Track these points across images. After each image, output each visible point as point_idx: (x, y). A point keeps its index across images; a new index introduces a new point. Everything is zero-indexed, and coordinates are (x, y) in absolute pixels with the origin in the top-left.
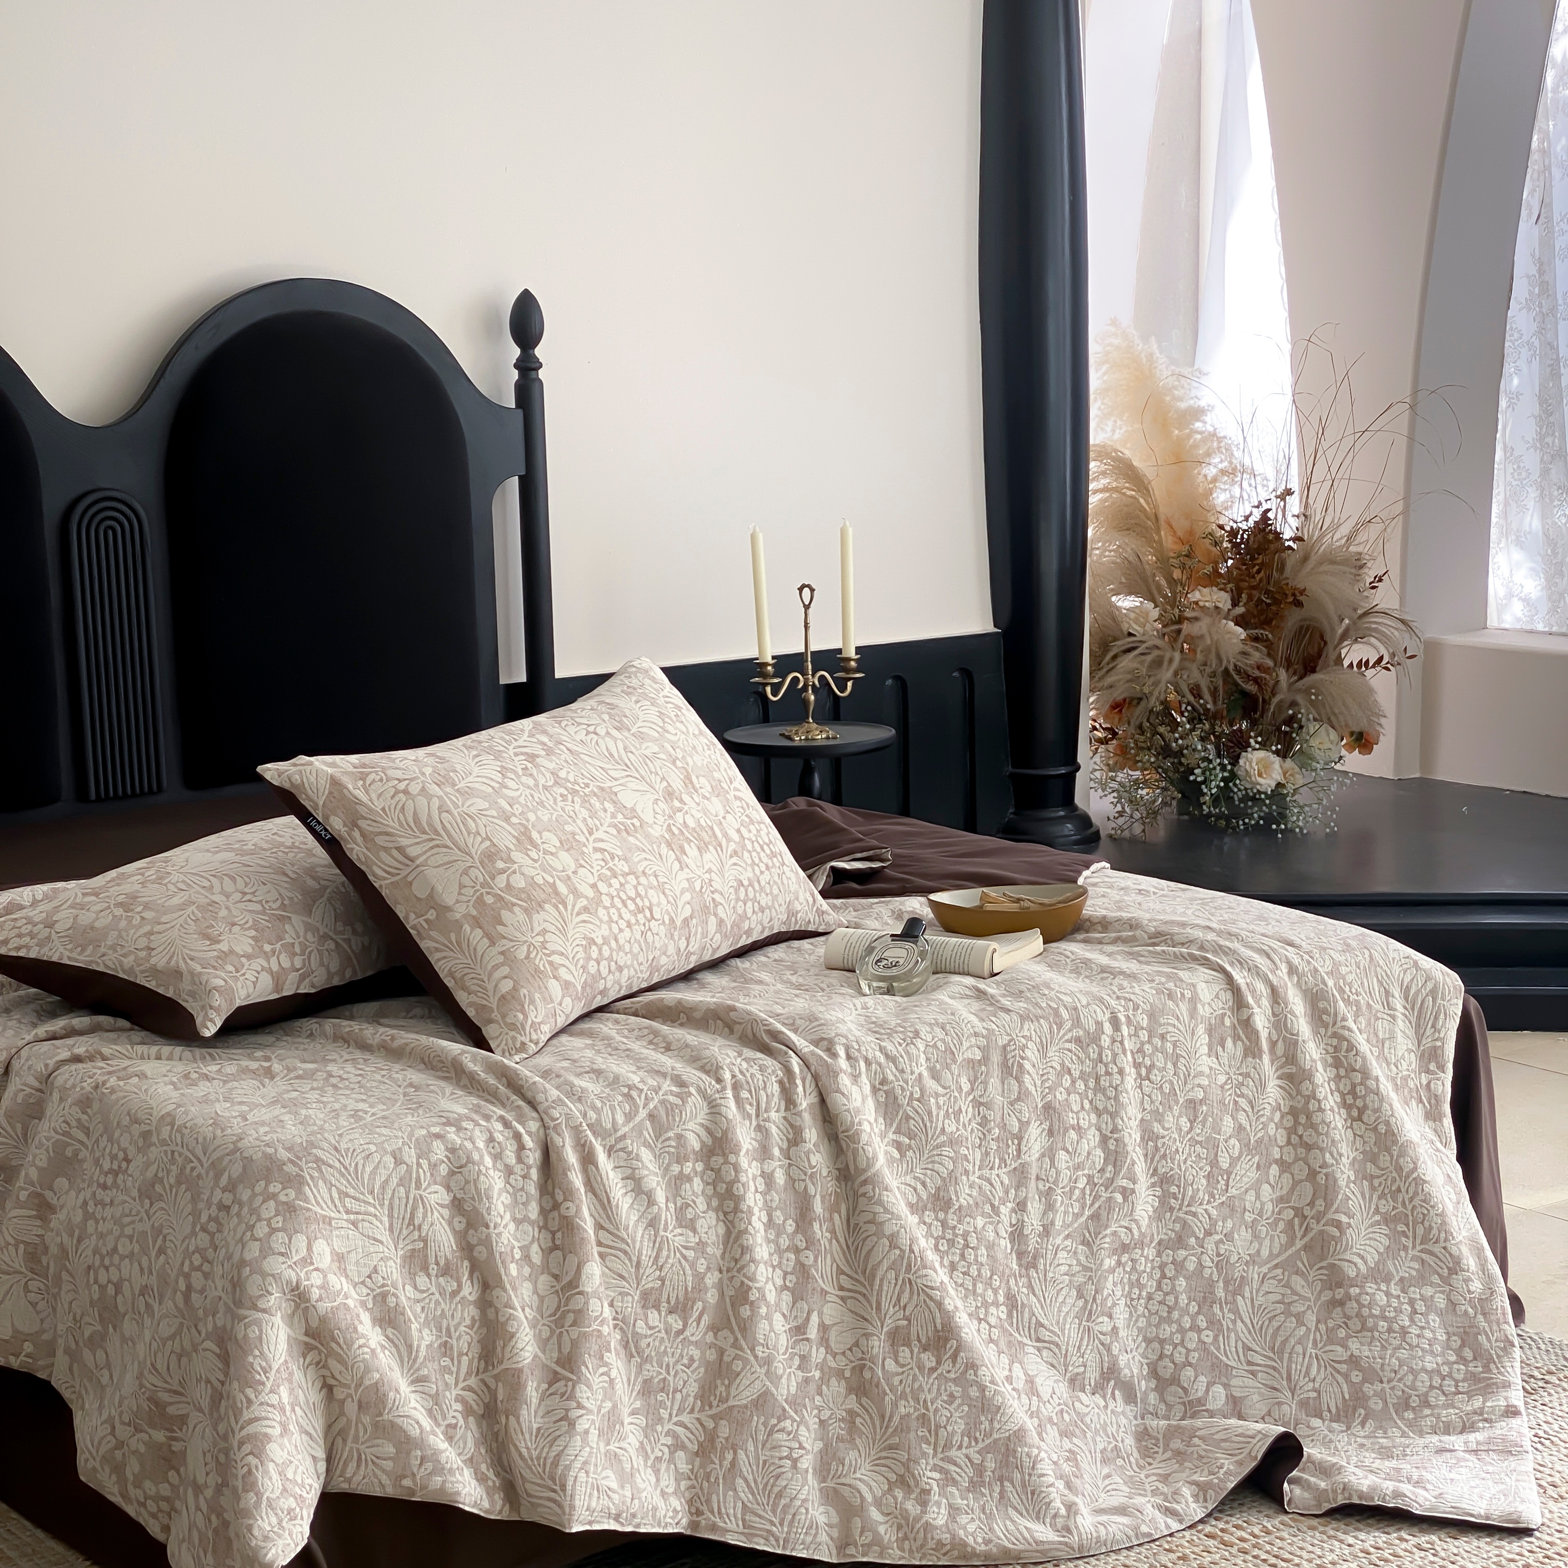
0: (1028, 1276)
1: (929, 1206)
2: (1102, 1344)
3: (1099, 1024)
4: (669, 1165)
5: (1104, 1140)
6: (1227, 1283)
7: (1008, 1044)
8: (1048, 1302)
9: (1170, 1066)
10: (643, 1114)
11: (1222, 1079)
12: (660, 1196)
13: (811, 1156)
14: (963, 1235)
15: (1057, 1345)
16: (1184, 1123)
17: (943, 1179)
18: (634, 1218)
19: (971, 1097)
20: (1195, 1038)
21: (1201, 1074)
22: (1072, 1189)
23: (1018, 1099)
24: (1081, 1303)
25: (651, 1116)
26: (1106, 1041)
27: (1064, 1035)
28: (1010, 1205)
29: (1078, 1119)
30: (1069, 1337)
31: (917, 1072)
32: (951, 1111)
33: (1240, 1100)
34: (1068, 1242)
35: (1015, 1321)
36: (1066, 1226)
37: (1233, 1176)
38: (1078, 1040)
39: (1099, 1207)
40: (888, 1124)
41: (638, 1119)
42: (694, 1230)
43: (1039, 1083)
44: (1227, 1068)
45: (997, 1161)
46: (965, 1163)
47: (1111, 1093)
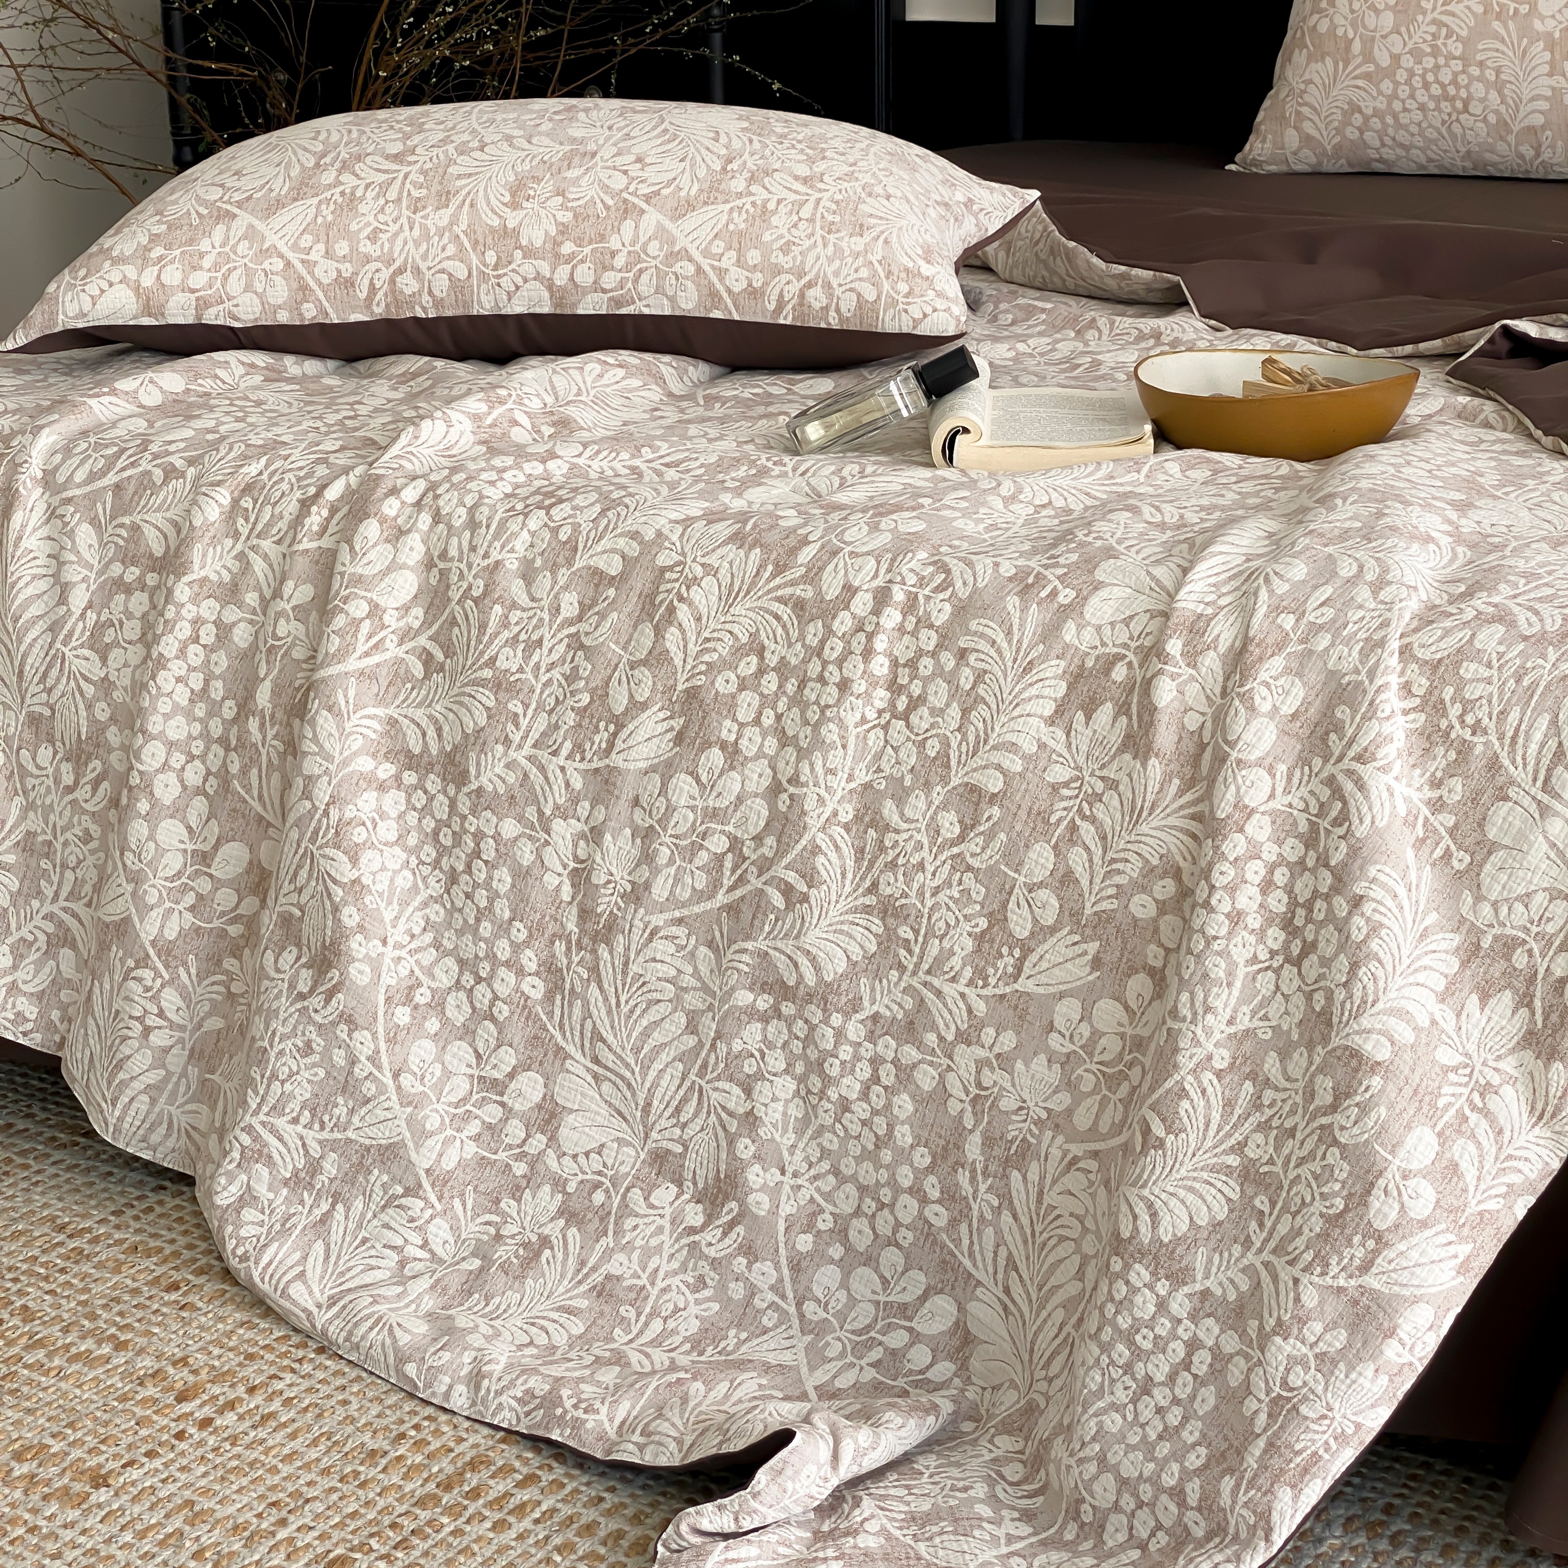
0: (594, 951)
1: (437, 768)
2: (724, 1128)
3: (850, 590)
4: (111, 561)
5: (775, 789)
6: (988, 1142)
7: (671, 568)
8: (625, 1009)
9: (955, 711)
10: (111, 479)
11: (1059, 773)
12: (79, 598)
13: (282, 621)
14: (475, 835)
15: (629, 1086)
16: (950, 825)
17: (466, 736)
18: (35, 610)
19: (573, 630)
20: (1029, 679)
21: (1013, 747)
22: (696, 848)
23: (644, 663)
24: (691, 1041)
25: (118, 488)
26: (843, 623)
27: (779, 587)
28: (578, 826)
29: (739, 736)
30: (655, 1085)
31: (495, 555)
32: (523, 637)
33: (1084, 826)
34: (681, 932)
35: (558, 1012)
36: (672, 901)
37: (1034, 958)
38: (799, 606)
39: (742, 898)
40: (427, 624)
41: (99, 484)
42: (104, 660)
43: (693, 649)
44: (1081, 760)
45: (568, 745)
46: (510, 727)
47: (813, 715)
